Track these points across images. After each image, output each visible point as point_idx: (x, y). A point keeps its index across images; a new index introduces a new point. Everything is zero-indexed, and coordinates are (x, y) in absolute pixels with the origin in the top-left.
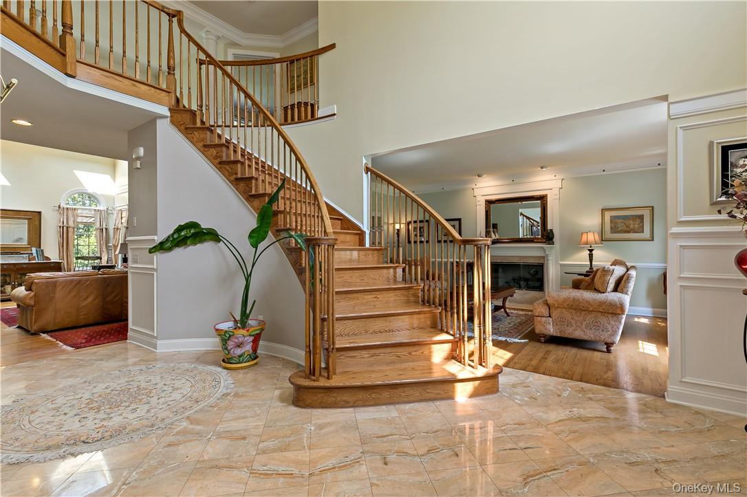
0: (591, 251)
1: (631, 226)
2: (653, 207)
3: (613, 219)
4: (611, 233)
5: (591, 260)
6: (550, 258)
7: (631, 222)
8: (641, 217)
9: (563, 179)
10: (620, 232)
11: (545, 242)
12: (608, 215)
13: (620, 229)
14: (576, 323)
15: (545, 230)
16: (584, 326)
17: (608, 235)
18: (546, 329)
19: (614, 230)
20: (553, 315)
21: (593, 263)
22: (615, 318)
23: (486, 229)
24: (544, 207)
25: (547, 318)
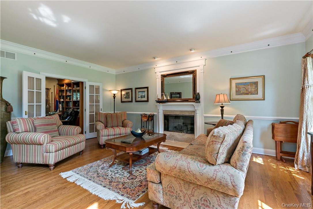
0: (222, 107)
1: (250, 90)
2: (264, 76)
3: (237, 85)
4: (236, 95)
5: (222, 114)
6: (198, 112)
7: (249, 87)
8: (256, 83)
9: (206, 59)
10: (242, 94)
11: (194, 102)
12: (234, 82)
13: (242, 92)
14: (184, 197)
15: (195, 94)
16: (192, 203)
17: (234, 96)
18: (156, 197)
19: (238, 92)
20: (163, 182)
21: (224, 116)
22: (227, 200)
23: (162, 93)
24: (194, 78)
25: (158, 185)
